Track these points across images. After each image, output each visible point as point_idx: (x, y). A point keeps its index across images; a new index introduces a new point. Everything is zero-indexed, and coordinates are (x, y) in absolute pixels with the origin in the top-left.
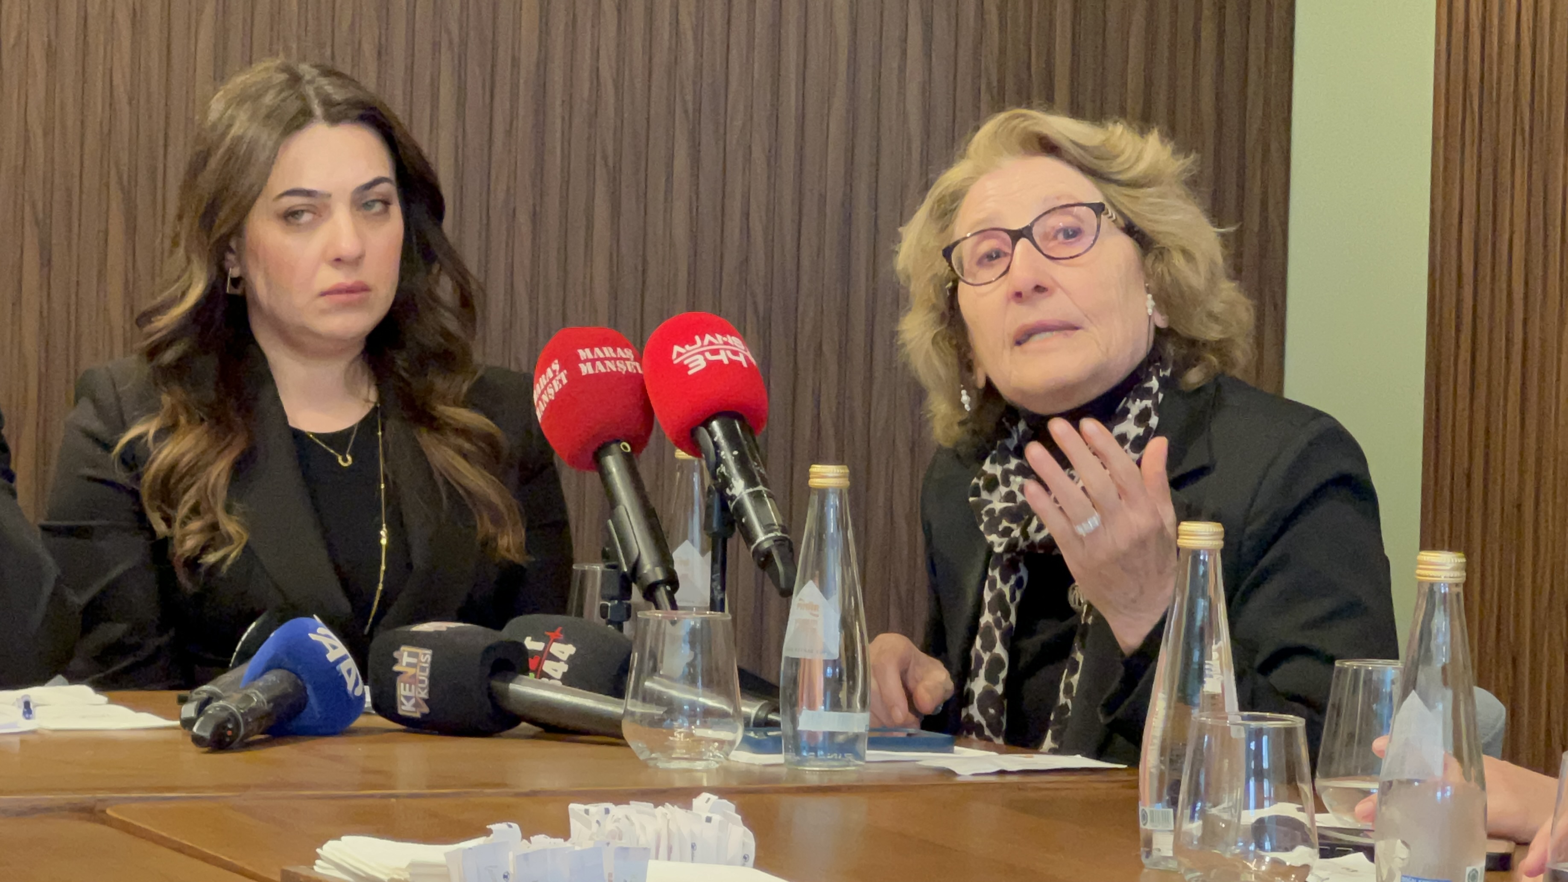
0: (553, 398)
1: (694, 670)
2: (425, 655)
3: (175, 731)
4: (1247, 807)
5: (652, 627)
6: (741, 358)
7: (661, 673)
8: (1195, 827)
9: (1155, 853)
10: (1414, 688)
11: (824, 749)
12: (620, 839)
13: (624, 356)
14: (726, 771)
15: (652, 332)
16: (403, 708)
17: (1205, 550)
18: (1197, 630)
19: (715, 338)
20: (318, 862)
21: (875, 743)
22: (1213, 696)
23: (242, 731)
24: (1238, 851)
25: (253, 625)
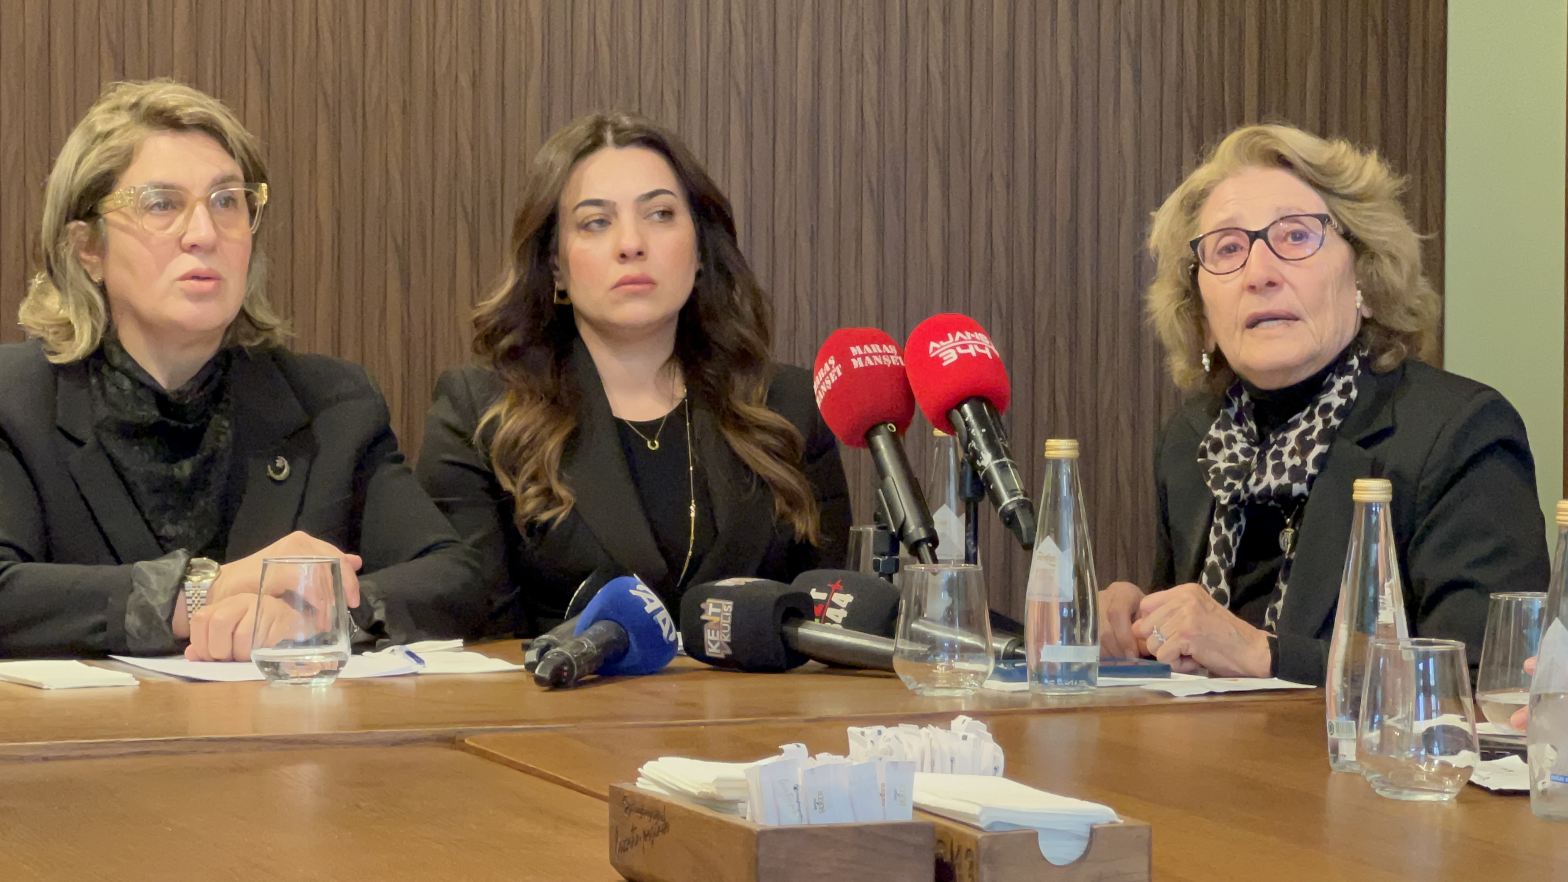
0: (830, 388)
1: (953, 613)
2: (727, 605)
3: (520, 673)
4: (1417, 718)
5: (916, 579)
6: (987, 351)
7: (925, 616)
8: (1374, 736)
9: (1341, 759)
10: (1557, 616)
11: (1063, 678)
12: (891, 755)
13: (889, 352)
14: (981, 697)
15: (913, 329)
16: (710, 650)
17: (1376, 503)
18: (1371, 570)
19: (964, 334)
20: (639, 779)
21: (1104, 671)
22: (1386, 626)
23: (576, 672)
24: (1411, 755)
25: (583, 584)
